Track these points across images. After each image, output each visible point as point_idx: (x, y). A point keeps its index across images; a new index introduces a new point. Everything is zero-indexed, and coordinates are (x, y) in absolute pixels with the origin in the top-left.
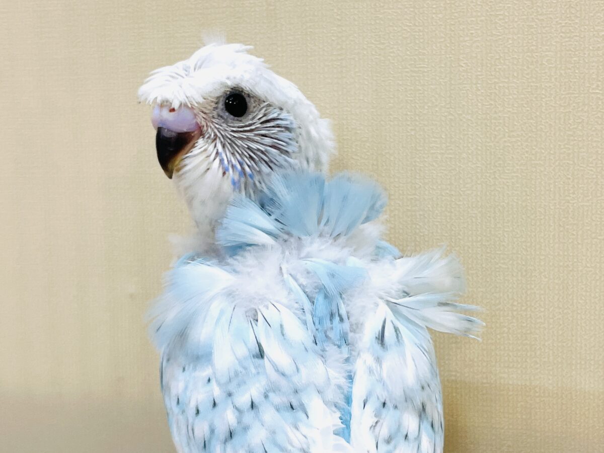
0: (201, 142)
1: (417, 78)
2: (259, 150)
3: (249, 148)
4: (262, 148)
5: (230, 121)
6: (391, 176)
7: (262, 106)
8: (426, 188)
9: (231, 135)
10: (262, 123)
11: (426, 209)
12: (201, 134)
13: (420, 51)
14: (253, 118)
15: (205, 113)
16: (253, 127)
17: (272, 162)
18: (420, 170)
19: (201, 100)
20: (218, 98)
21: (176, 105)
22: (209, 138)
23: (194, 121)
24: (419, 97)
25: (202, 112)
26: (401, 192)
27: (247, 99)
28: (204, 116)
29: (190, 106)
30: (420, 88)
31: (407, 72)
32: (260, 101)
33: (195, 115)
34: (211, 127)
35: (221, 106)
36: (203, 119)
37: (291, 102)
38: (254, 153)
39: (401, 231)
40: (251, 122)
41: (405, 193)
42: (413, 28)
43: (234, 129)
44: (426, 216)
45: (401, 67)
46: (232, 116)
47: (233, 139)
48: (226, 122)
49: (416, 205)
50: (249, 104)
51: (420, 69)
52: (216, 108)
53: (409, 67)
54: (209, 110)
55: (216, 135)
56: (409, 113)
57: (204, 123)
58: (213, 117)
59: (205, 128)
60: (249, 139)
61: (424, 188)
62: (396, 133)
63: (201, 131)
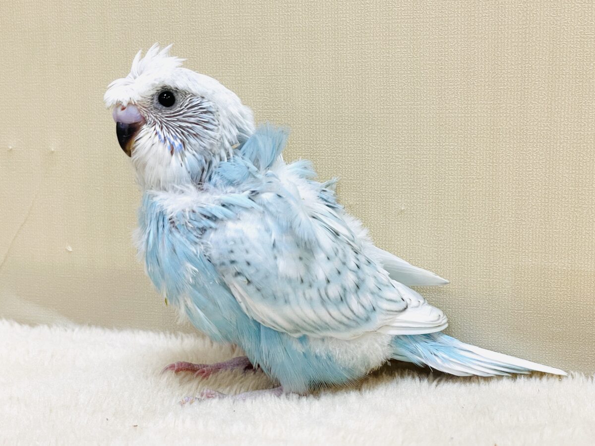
0: (145, 127)
1: (585, 43)
2: (188, 127)
3: (180, 127)
4: (189, 125)
5: (163, 111)
6: (562, 116)
7: (187, 97)
8: (589, 126)
9: (166, 120)
10: (188, 109)
11: (589, 142)
12: (145, 122)
13: (589, 22)
14: (181, 106)
15: (146, 108)
16: (181, 112)
17: (198, 134)
18: (585, 112)
19: (140, 99)
20: (153, 95)
21: (125, 104)
22: (150, 124)
23: (139, 115)
24: (586, 57)
25: (144, 107)
26: (569, 128)
27: (175, 94)
28: (145, 109)
29: (134, 103)
30: (588, 50)
31: (577, 38)
32: (185, 93)
33: (139, 110)
34: (151, 117)
35: (156, 101)
36: (145, 112)
37: (210, 92)
38: (184, 130)
39: (568, 159)
40: (179, 109)
41: (572, 129)
42: (583, 5)
43: (167, 115)
44: (588, 147)
45: (573, 34)
46: (164, 107)
47: (168, 122)
48: (160, 111)
49: (581, 139)
50: (176, 97)
51: (588, 36)
52: (152, 103)
53: (579, 34)
54: (148, 105)
55: (155, 121)
56: (578, 69)
57: (146, 115)
58: (152, 110)
59: (147, 118)
60: (178, 120)
61: (588, 126)
62: (567, 84)
63: (145, 120)
